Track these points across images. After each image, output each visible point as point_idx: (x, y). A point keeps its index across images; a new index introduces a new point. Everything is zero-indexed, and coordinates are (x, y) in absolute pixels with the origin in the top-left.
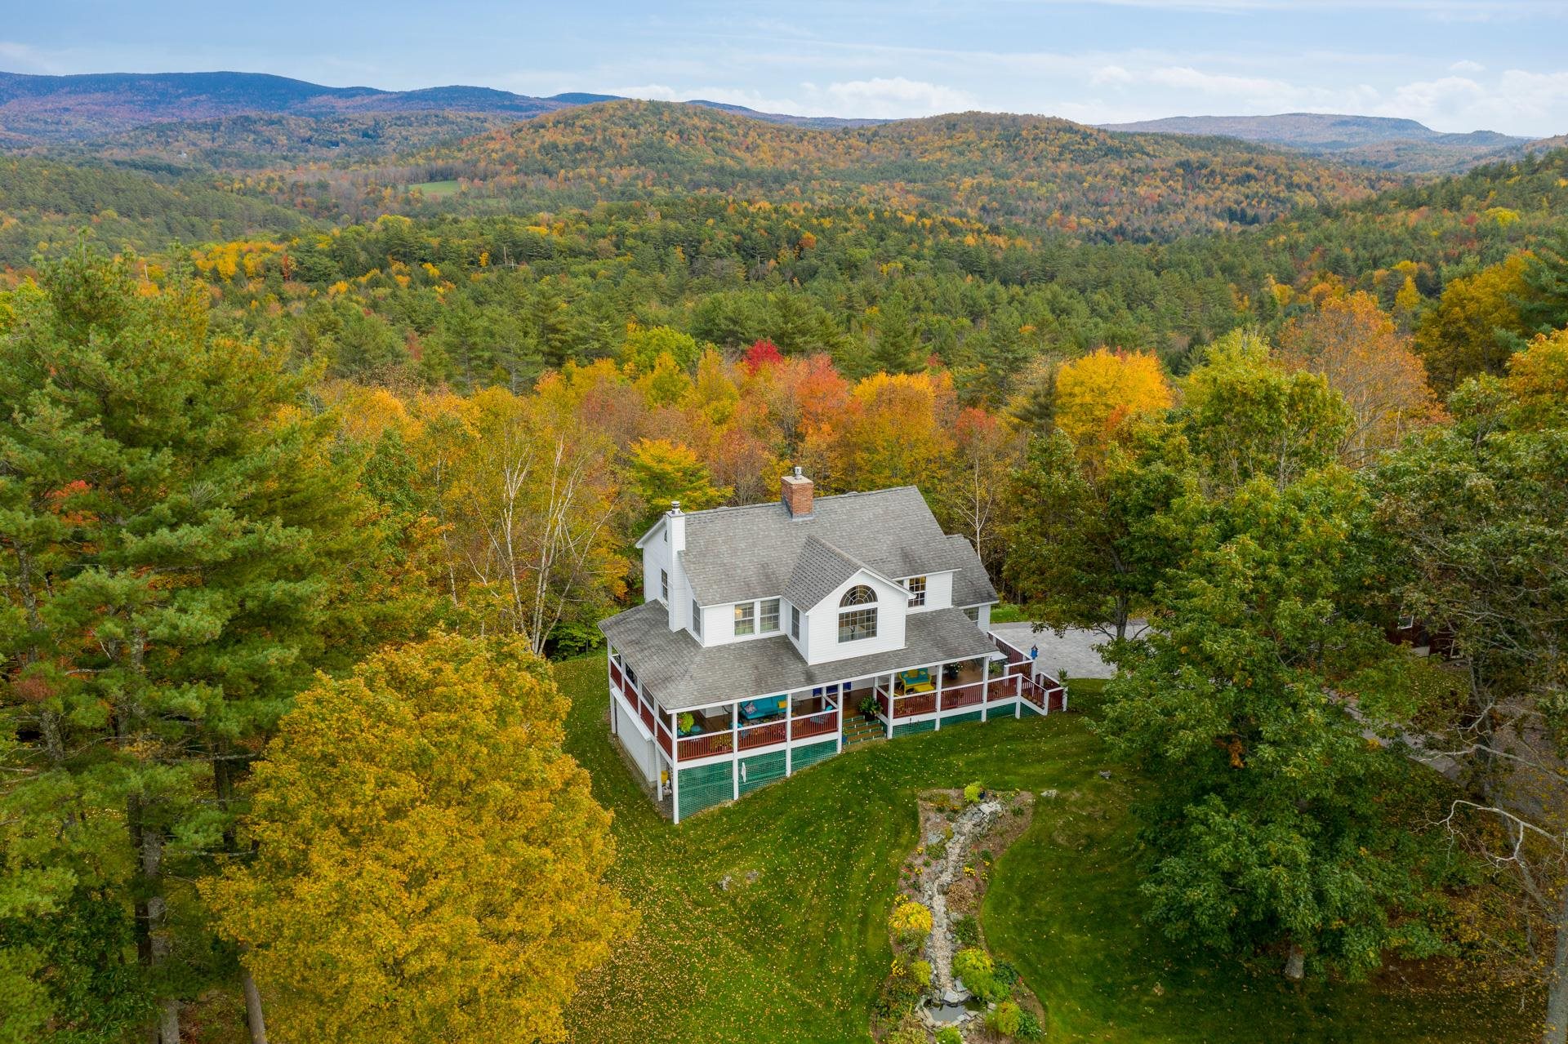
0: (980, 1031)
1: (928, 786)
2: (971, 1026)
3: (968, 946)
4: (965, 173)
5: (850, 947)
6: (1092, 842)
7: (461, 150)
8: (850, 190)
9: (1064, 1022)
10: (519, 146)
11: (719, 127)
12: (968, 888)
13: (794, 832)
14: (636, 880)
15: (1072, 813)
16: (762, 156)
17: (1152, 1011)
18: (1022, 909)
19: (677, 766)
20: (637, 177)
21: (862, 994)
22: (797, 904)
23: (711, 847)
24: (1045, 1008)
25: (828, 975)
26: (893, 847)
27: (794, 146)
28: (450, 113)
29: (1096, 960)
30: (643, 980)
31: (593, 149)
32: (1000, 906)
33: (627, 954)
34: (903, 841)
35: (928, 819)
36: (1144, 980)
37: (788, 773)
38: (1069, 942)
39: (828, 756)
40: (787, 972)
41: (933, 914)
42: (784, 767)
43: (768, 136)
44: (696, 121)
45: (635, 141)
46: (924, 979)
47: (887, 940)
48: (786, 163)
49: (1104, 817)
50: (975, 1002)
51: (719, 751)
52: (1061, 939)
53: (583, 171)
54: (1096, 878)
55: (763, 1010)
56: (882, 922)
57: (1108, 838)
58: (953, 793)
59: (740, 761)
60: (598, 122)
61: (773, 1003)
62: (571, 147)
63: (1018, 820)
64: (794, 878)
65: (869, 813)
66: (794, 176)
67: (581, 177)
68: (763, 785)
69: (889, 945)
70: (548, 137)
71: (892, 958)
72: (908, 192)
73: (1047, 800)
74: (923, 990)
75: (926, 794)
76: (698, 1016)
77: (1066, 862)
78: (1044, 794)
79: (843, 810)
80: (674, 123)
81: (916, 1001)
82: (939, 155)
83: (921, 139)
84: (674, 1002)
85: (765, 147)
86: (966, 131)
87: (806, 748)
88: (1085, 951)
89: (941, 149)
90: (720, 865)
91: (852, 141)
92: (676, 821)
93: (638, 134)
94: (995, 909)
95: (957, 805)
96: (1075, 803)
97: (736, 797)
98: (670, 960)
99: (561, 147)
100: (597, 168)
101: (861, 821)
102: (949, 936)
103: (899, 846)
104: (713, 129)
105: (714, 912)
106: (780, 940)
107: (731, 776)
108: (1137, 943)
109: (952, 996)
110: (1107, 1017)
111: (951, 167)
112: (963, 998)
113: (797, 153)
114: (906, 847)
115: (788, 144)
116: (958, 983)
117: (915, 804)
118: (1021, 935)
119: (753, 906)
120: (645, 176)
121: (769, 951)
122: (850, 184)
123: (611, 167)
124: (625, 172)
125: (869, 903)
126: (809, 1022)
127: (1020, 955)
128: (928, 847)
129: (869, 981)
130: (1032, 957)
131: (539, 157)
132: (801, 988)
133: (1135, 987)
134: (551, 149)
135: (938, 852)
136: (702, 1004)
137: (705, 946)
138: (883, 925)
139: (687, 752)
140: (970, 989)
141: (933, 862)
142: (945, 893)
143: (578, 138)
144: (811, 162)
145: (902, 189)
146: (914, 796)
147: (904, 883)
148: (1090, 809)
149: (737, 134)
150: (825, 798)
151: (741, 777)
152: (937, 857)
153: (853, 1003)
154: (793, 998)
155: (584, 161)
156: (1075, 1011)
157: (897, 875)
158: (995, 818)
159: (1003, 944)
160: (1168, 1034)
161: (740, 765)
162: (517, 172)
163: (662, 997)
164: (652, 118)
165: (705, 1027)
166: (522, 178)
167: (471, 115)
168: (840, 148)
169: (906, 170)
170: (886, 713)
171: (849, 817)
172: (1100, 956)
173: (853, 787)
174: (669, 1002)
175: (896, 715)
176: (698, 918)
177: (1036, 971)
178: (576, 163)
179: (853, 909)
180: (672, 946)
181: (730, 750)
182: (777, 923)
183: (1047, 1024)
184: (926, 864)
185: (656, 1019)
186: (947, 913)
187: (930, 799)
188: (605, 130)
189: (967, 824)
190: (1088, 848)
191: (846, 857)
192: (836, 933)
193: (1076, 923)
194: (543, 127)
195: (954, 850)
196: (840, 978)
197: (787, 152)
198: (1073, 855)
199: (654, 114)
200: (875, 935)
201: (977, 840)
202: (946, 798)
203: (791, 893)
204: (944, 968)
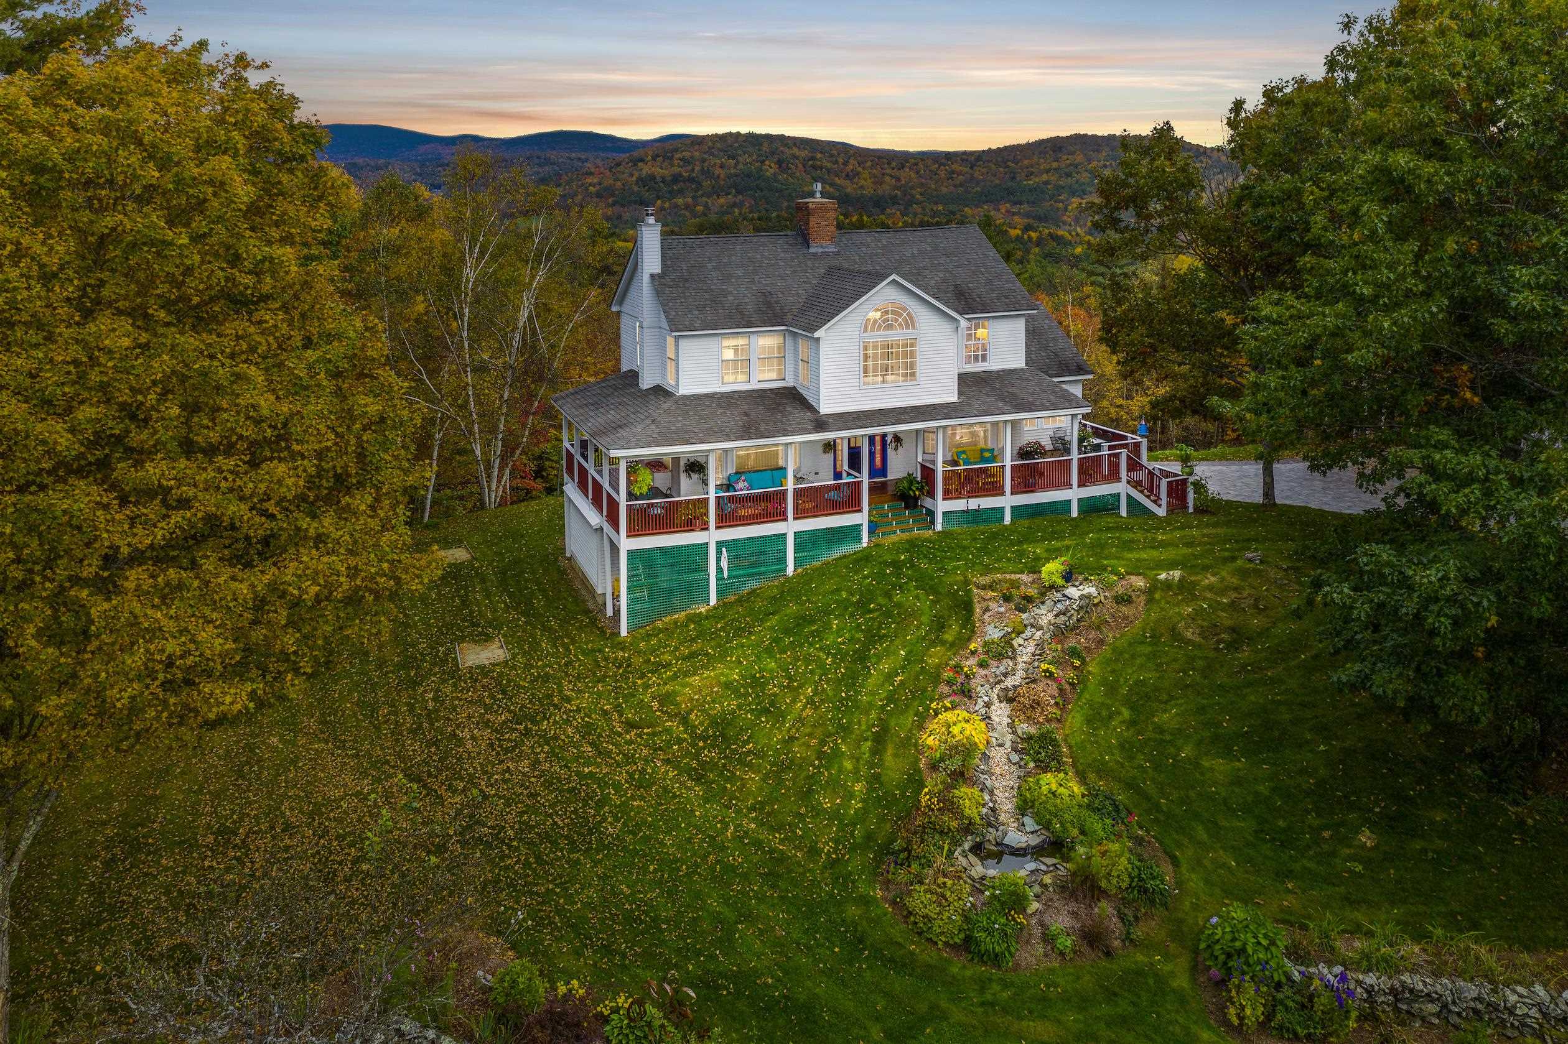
0: (1063, 888)
1: (987, 570)
2: (1047, 880)
3: (1046, 769)
4: (1073, 194)
5: (856, 771)
6: (1238, 637)
7: (559, 185)
8: (953, 213)
9: (1207, 882)
10: (617, 180)
11: (819, 156)
12: (1046, 692)
13: (787, 632)
14: (549, 697)
15: (1204, 599)
16: (862, 182)
17: (1359, 868)
18: (1132, 723)
19: (626, 544)
20: (734, 205)
21: (869, 837)
22: (781, 716)
23: (667, 657)
24: (1175, 862)
25: (817, 811)
26: (933, 644)
27: (896, 172)
28: (553, 155)
29: (1257, 794)
30: (522, 813)
31: (691, 180)
32: (1097, 718)
33: (505, 781)
34: (949, 637)
35: (987, 610)
36: (1342, 824)
37: (790, 570)
38: (1212, 770)
39: (848, 548)
40: (753, 808)
41: (990, 727)
42: (783, 560)
43: (869, 164)
44: (796, 151)
45: (733, 171)
46: (970, 811)
47: (917, 761)
48: (886, 189)
49: (1255, 606)
50: (1055, 846)
51: (689, 526)
52: (1197, 765)
53: (680, 201)
54: (1250, 684)
55: (705, 857)
56: (908, 738)
57: (1264, 633)
58: (1025, 578)
59: (720, 544)
60: (697, 154)
61: (723, 848)
62: (669, 179)
63: (1123, 609)
64: (781, 686)
65: (899, 605)
66: (894, 200)
67: (676, 206)
68: (753, 584)
69: (918, 771)
70: (646, 170)
71: (922, 785)
72: (1014, 214)
73: (1167, 585)
74: (968, 828)
75: (985, 580)
76: (597, 863)
77: (1200, 663)
78: (1163, 576)
79: (862, 606)
80: (773, 153)
81: (957, 843)
82: (1045, 177)
83: (1026, 162)
84: (563, 843)
85: (865, 174)
86: (1073, 153)
87: (814, 534)
88: (1237, 781)
89: (1048, 171)
90: (675, 677)
91: (955, 167)
92: (624, 632)
93: (738, 163)
94: (1089, 721)
95: (1032, 592)
96: (1210, 588)
97: (713, 601)
98: (572, 790)
99: (658, 179)
100: (693, 198)
101: (888, 614)
102: (1015, 758)
103: (943, 643)
104: (813, 158)
105: (654, 734)
106: (750, 765)
107: (706, 569)
108: (1322, 772)
109: (1015, 838)
110: (1283, 874)
111: (1059, 188)
112: (1034, 841)
113: (898, 179)
114: (952, 645)
115: (888, 171)
116: (1027, 820)
117: (968, 592)
118: (1131, 758)
119: (714, 723)
120: (742, 203)
121: (728, 780)
122: (951, 207)
123: (709, 196)
124: (722, 200)
125: (890, 714)
126: (779, 876)
127: (1130, 785)
128: (986, 644)
129: (882, 819)
130: (1150, 787)
131: (636, 189)
132: (773, 829)
133: (1326, 834)
134: (648, 182)
135: (1002, 650)
136: (606, 847)
137: (631, 775)
138: (909, 743)
139: (642, 523)
140: (1047, 826)
141: (994, 663)
142: (1010, 700)
143: (677, 170)
144: (912, 188)
145: (1008, 211)
146: (967, 582)
147: (946, 689)
148: (1234, 595)
149: (836, 162)
150: (838, 591)
151: (720, 569)
152: (1000, 657)
153: (853, 848)
154: (758, 844)
155: (681, 192)
156: (1224, 865)
157: (936, 679)
158: (1087, 605)
159: (1102, 771)
160: (1393, 903)
161: (719, 552)
162: (613, 205)
163: (546, 837)
164: (750, 149)
165: (604, 878)
166: (618, 209)
167: (573, 155)
168: (943, 174)
169: (1010, 192)
170: (932, 494)
171: (870, 611)
172: (1263, 789)
173: (881, 576)
174: (555, 843)
175: (947, 496)
176: (630, 742)
177: (1157, 807)
178: (673, 194)
179: (865, 723)
180: (578, 773)
181: (705, 527)
182: (747, 742)
183: (1179, 884)
184: (982, 665)
185: (527, 865)
186: (1011, 726)
187: (990, 587)
188: (703, 161)
189: (1045, 615)
190: (1233, 646)
191: (861, 657)
192: (837, 754)
193: (1222, 744)
194: (642, 160)
195: (1026, 648)
196: (835, 815)
197: (887, 179)
198: (1212, 654)
199: (754, 145)
200: (896, 755)
201: (1060, 633)
202: (1015, 585)
203: (772, 704)
204: (1006, 804)
